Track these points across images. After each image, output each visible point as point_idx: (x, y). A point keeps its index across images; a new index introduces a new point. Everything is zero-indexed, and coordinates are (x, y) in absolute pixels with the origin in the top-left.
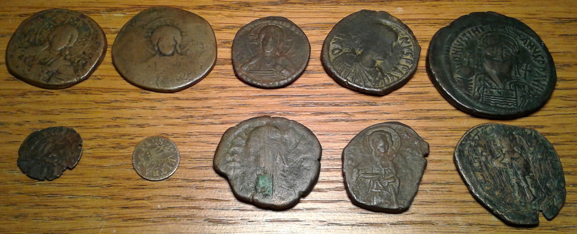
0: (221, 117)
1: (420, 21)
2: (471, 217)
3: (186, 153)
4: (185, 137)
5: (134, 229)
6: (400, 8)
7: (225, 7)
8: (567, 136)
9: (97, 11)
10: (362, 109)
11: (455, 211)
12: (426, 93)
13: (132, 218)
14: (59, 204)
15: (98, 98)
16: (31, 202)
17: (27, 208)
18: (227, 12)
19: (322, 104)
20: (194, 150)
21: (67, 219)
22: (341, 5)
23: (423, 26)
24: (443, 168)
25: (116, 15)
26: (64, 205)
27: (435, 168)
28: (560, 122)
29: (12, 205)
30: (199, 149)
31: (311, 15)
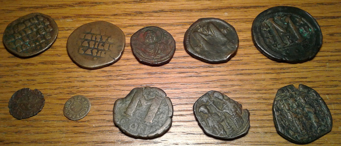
0: (127, 75)
1: (237, 20)
2: (266, 129)
3: (108, 96)
4: (107, 87)
5: (80, 138)
6: (226, 13)
7: (129, 14)
8: (320, 83)
9: (57, 18)
10: (205, 70)
11: (257, 125)
12: (241, 60)
13: (79, 132)
14: (40, 125)
15: (59, 66)
16: (23, 124)
17: (21, 127)
18: (129, 17)
19: (183, 68)
20: (112, 94)
21: (44, 133)
22: (193, 12)
23: (240, 22)
24: (251, 101)
25: (68, 20)
26: (42, 125)
27: (246, 102)
28: (317, 75)
29: (14, 126)
30: (115, 93)
31: (176, 18)
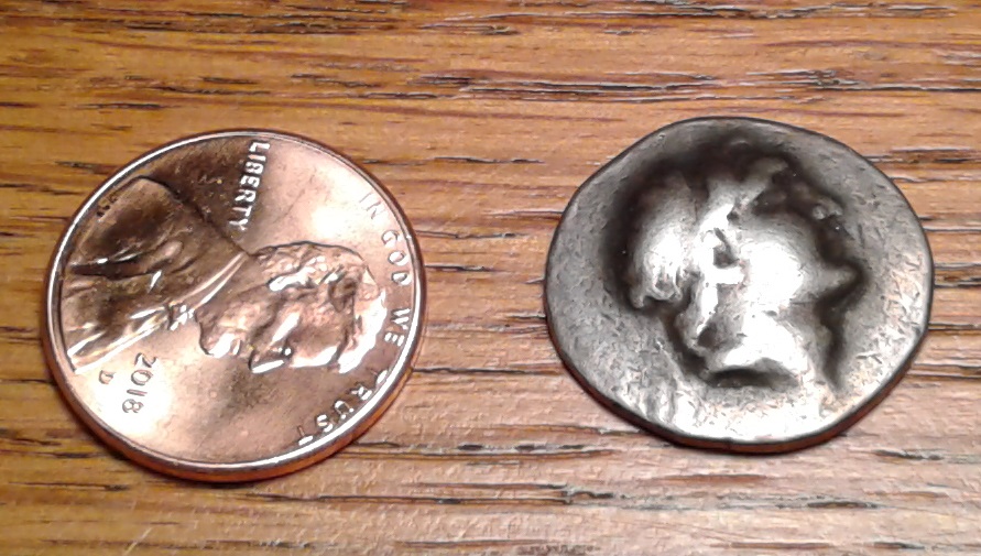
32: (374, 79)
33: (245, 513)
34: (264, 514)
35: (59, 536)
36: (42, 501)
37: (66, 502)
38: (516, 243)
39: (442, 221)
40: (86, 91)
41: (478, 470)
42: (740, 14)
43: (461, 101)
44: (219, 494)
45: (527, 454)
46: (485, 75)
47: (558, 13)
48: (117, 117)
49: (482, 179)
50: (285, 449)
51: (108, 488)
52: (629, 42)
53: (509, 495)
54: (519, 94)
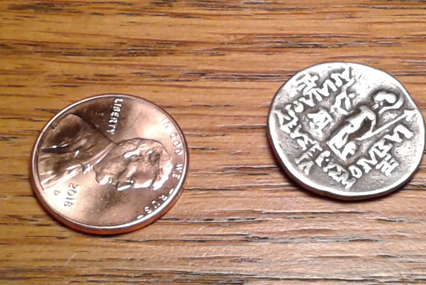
32: (166, 74)
33: (115, 247)
34: (123, 247)
35: (38, 257)
36: (31, 243)
37: (41, 243)
38: (226, 138)
39: (195, 130)
40: (46, 80)
41: (212, 228)
42: (316, 46)
43: (202, 82)
44: (104, 239)
45: (232, 222)
46: (211, 72)
47: (241, 47)
48: (59, 90)
49: (212, 112)
50: (132, 220)
51: (58, 238)
52: (270, 58)
53: (225, 239)
54: (226, 79)
